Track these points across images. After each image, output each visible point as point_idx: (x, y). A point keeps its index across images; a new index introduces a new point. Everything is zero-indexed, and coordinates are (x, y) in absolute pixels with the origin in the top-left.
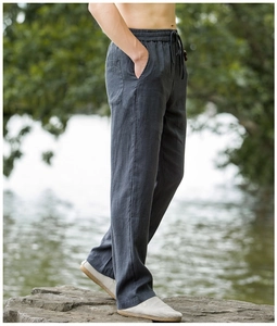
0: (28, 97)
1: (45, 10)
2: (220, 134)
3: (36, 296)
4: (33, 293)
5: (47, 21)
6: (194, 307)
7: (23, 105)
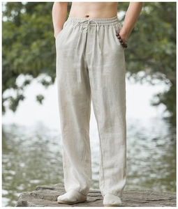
0: (30, 64)
1: (40, 7)
2: (153, 84)
3: (39, 191)
4: (37, 190)
5: (41, 14)
6: (140, 197)
7: (27, 68)
